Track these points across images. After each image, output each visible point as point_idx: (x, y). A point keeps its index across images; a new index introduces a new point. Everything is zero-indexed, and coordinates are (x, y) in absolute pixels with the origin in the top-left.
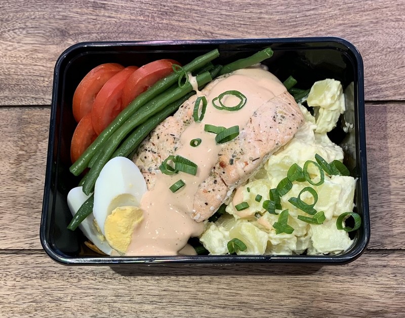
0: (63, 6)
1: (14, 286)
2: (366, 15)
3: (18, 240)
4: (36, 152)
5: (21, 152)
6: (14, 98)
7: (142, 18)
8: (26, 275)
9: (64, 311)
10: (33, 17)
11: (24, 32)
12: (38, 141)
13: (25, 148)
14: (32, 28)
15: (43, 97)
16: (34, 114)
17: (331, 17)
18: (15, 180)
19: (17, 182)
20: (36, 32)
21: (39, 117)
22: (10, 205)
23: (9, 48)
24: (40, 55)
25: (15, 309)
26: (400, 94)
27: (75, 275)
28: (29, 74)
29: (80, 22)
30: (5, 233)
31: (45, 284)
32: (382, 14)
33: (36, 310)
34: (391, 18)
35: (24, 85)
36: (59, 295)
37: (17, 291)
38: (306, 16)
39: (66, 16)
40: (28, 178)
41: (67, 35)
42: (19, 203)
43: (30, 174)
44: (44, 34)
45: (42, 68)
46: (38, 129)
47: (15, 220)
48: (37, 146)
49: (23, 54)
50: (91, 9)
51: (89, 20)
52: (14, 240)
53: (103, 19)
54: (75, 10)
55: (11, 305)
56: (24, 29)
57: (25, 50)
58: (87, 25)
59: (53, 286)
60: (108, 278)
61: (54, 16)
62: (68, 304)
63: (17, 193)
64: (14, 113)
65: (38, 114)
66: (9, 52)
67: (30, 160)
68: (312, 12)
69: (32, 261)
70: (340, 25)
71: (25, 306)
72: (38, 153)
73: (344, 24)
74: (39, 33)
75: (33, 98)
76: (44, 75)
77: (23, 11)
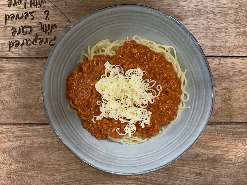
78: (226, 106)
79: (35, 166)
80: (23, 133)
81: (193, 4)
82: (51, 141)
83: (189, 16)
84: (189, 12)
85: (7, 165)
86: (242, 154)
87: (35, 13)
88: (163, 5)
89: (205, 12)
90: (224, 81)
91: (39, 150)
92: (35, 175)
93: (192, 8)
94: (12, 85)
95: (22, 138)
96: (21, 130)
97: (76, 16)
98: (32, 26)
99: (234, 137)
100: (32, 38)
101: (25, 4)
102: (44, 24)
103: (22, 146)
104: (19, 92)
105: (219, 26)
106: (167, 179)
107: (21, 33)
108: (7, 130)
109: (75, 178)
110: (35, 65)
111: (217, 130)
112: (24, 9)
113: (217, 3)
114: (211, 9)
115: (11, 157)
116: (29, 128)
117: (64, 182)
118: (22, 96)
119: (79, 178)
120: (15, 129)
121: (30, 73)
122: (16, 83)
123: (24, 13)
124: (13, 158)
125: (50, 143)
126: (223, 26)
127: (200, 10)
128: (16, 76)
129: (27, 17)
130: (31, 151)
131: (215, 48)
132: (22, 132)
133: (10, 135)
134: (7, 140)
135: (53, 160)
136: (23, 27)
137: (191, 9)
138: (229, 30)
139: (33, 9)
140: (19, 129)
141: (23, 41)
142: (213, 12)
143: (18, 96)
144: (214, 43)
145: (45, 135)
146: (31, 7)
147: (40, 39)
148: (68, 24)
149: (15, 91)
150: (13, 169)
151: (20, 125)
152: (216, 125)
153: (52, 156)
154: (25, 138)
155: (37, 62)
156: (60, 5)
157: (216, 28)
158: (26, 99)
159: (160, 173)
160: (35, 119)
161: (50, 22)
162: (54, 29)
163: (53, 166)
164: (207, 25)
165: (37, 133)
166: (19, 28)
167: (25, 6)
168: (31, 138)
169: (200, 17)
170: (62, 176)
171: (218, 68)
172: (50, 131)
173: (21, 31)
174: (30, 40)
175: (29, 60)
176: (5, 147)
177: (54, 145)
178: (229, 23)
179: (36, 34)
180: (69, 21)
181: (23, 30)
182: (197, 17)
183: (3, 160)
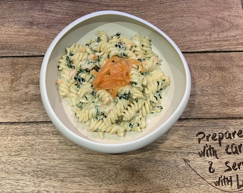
0: (31, 11)
1: (11, 139)
2: (168, 15)
3: (13, 118)
4: (20, 77)
5: (13, 78)
6: (9, 53)
7: (68, 17)
8: (17, 134)
9: (35, 150)
10: (17, 16)
11: (14, 23)
12: (21, 72)
13: (15, 76)
14: (17, 21)
15: (23, 52)
16: (19, 60)
17: (152, 16)
18: (11, 90)
19: (12, 91)
20: (19, 23)
21: (21, 61)
22: (9, 102)
23: (7, 30)
24: (21, 33)
25: (12, 150)
26: (184, 49)
27: (40, 133)
28: (16, 42)
29: (39, 18)
30: (7, 115)
31: (26, 138)
32: (175, 14)
33: (22, 150)
34: (179, 16)
35: (14, 47)
36: (33, 143)
37: (13, 142)
38: (141, 15)
39: (33, 16)
40: (17, 89)
41: (33, 24)
42: (13, 101)
43: (18, 87)
44: (22, 24)
45: (22, 39)
46: (21, 67)
47: (11, 109)
48: (21, 74)
49: (13, 33)
50: (44, 13)
51: (43, 18)
52: (11, 118)
53: (50, 17)
54: (37, 13)
55: (10, 148)
56: (13, 22)
57: (14, 31)
58: (42, 20)
59: (30, 139)
60: (55, 134)
61: (27, 16)
62: (37, 147)
63: (12, 97)
64: (10, 60)
65: (21, 60)
66: (7, 32)
67: (17, 81)
68: (144, 14)
69: (20, 127)
70: (156, 19)
71: (17, 148)
72: (21, 78)
73: (158, 19)
74: (20, 23)
75: (18, 53)
76: (23, 42)
77: (13, 14)
78: (16, 74)
79: (206, 15)
80: (221, 44)
81: (45, 184)
82: (192, 37)
83: (50, 169)
84: (50, 174)
85: (233, 16)
86: (4, 29)
87: (225, 170)
88: (80, 182)
89: (33, 174)
90: (17, 99)
91: (203, 29)
92: (204, 7)
93: (46, 179)
94: (240, 90)
95: (221, 39)
96: (224, 46)
97: (179, 166)
98: (227, 154)
99: (11, 45)
100: (224, 141)
101: (238, 180)
102: (213, 157)
103: (220, 32)
104: (231, 83)
105: (17, 158)
106: (79, 7)
107: (238, 146)
108: (237, 46)
109: (166, 6)
110: (218, 111)
111: (28, 50)
112: (238, 174)
113: (18, 185)
114: (25, 178)
115: (230, 22)
116: (216, 49)
117: (176, 1)
118: (228, 79)
119: (162, 6)
120: (230, 47)
121: (223, 102)
122: (236, 92)
123: (238, 169)
124: (228, 21)
125: (194, 35)
126: (13, 159)
127: (38, 177)
128: (237, 100)
129: (233, 165)
130: (211, 28)
131: (24, 133)
132: (223, 45)
133: (234, 42)
134: (237, 37)
135: (189, 21)
136: (236, 152)
137: (48, 177)
138: (7, 154)
139: (228, 175)
140: (226, 48)
141: (234, 137)
142: (23, 174)
143: (231, 79)
144: (24, 139)
145: (199, 43)
146: (230, 176)
147: (216, 140)
148: (186, 158)
149: (235, 84)
150: (226, 12)
151: (226, 52)
152: (28, 55)
153: (190, 24)
154: (219, 39)
155: (216, 115)
156: (197, 180)
157: (21, 156)
158: (223, 76)
159: (84, 12)
160: (211, 57)
161: (207, 159)
162: (202, 152)
163: (188, 15)
164: (31, 159)
165: (207, 44)
166: (241, 152)
167: (238, 178)
168: (213, 40)
169: (38, 168)
170: (178, 7)
171: (22, 112)
172: (194, 46)
173: (238, 148)
174: (226, 138)
175: (225, 116)
176: (237, 31)
177: (189, 34)
178: (6, 162)
179: (221, 146)
180: (185, 161)
181: (236, 150)
182: (41, 168)
183: (237, 20)
